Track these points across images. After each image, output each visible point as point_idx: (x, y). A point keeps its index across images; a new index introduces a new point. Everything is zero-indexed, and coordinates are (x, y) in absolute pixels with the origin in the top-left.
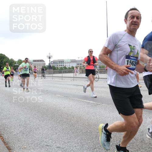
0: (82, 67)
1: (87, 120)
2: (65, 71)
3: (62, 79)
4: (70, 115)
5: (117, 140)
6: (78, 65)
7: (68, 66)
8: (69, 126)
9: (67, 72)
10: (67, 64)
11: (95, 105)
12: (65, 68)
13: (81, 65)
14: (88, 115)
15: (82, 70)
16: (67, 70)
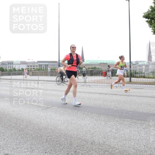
0: (33, 69)
1: (37, 124)
2: (15, 73)
3: (11, 82)
4: (19, 119)
5: (68, 143)
6: (29, 67)
7: (17, 67)
8: (18, 131)
9: (17, 74)
10: (16, 66)
11: (46, 108)
12: (15, 70)
13: (31, 67)
14: (38, 119)
15: (33, 72)
16: (16, 72)
